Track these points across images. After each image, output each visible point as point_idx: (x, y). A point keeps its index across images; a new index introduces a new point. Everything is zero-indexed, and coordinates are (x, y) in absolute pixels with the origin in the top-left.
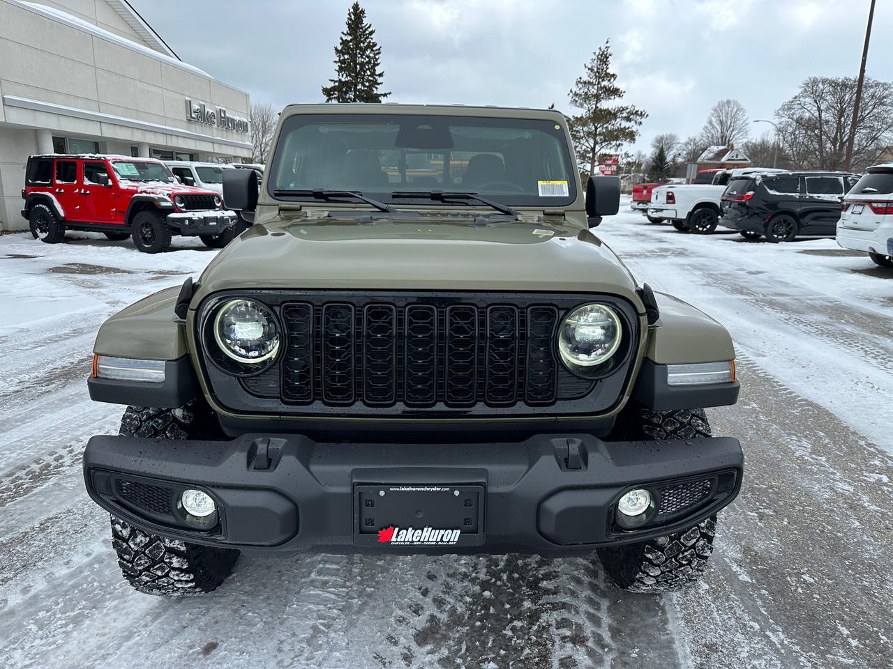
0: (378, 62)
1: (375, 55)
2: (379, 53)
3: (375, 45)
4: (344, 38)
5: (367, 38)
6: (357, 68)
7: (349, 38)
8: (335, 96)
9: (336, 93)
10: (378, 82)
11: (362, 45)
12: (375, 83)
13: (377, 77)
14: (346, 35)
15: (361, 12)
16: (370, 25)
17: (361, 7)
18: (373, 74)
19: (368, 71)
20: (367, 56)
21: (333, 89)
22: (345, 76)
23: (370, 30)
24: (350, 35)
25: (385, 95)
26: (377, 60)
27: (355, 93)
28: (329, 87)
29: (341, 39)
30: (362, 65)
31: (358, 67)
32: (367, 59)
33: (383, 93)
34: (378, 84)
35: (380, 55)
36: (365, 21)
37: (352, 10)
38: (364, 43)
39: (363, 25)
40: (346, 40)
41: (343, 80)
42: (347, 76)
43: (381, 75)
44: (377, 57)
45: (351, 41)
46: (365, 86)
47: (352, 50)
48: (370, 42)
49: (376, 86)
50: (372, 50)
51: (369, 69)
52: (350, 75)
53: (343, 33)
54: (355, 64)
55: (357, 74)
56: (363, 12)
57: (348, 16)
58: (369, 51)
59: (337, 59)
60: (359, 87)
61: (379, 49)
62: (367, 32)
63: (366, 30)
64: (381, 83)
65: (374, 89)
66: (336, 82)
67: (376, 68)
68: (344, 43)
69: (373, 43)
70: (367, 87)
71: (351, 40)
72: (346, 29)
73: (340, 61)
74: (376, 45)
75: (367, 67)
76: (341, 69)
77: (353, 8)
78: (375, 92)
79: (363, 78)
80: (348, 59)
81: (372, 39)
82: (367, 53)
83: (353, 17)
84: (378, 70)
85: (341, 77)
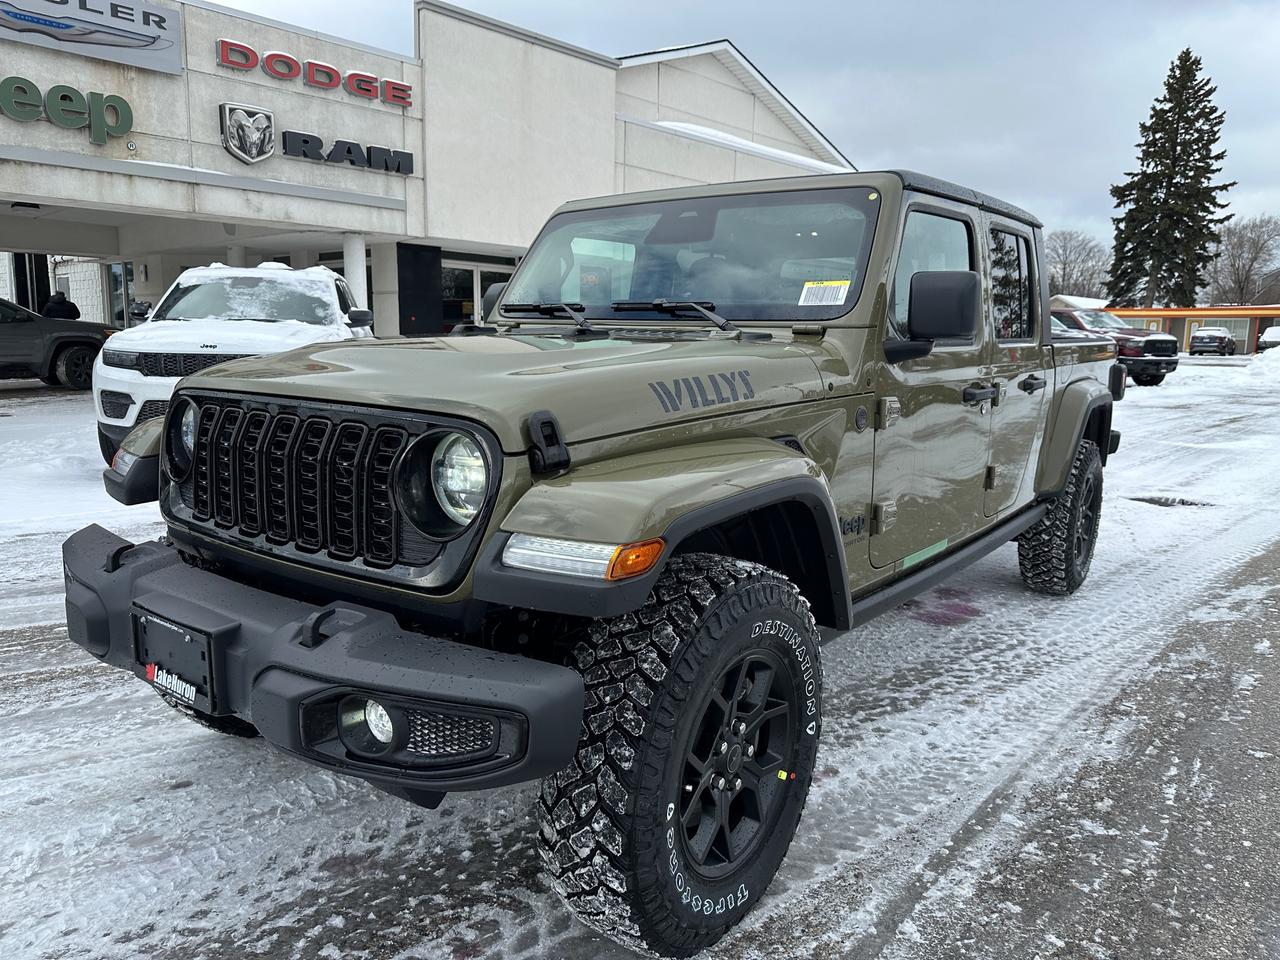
0: (1217, 136)
1: (1212, 126)
2: (1221, 122)
3: (1214, 110)
4: (1159, 107)
5: (1201, 101)
6: (1175, 151)
7: (1166, 106)
8: (1132, 197)
9: (1134, 192)
10: (1213, 168)
11: (1189, 113)
12: (1207, 170)
13: (1210, 162)
14: (1161, 102)
15: (1193, 63)
16: (1209, 80)
17: (1193, 55)
18: (1205, 157)
19: (1196, 154)
20: (1197, 131)
21: (1130, 187)
22: (1152, 164)
23: (1207, 88)
24: (1170, 101)
25: (1224, 188)
26: (1215, 133)
27: (1169, 189)
28: (1121, 185)
29: (1154, 109)
30: (1186, 144)
31: (1179, 148)
32: (1196, 135)
33: (1221, 185)
34: (1213, 172)
35: (1221, 126)
36: (1200, 76)
37: (1177, 62)
38: (1193, 110)
39: (1195, 83)
40: (1162, 110)
41: (1149, 171)
42: (1156, 166)
43: (1219, 157)
44: (1216, 129)
45: (1169, 111)
46: (1187, 177)
47: (1172, 123)
48: (1205, 107)
49: (1209, 175)
50: (1208, 120)
51: (1198, 150)
52: (1162, 164)
53: (1157, 100)
54: (1174, 145)
55: (1176, 160)
56: (1197, 62)
57: (1169, 73)
58: (1201, 121)
59: (1143, 141)
60: (1177, 179)
61: (1221, 116)
62: (1202, 92)
63: (1201, 89)
64: (1219, 170)
65: (1203, 180)
66: (1137, 175)
67: (1212, 147)
68: (1158, 114)
69: (1212, 108)
70: (1191, 177)
71: (1171, 108)
72: (1163, 92)
73: (1146, 143)
74: (1216, 109)
75: (1195, 147)
76: (1147, 155)
77: (1180, 58)
78: (1204, 185)
79: (1185, 166)
80: (1161, 138)
81: (1209, 101)
82: (1197, 125)
83: (1178, 72)
84: (1215, 149)
85: (1144, 169)
